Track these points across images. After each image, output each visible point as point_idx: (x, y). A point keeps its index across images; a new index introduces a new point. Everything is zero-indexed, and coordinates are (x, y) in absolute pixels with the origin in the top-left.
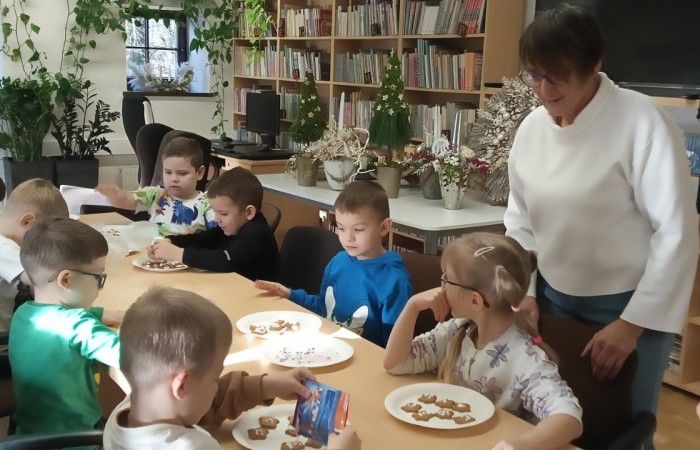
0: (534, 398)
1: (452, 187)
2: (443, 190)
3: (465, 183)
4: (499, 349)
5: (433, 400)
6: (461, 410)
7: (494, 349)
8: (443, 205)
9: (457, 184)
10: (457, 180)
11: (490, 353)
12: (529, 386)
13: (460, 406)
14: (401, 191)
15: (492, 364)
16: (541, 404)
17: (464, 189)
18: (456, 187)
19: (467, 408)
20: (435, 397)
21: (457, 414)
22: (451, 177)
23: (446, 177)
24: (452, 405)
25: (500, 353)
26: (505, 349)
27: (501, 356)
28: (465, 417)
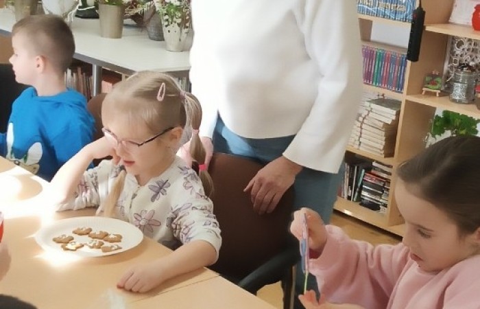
0: (182, 227)
1: (174, 28)
2: (165, 30)
3: (187, 25)
4: (161, 185)
5: (88, 232)
6: (112, 241)
7: (156, 185)
8: (165, 47)
9: (179, 25)
10: (179, 21)
11: (151, 188)
12: (180, 215)
13: (112, 236)
14: (125, 30)
15: (153, 199)
16: (185, 231)
17: (186, 30)
18: (178, 29)
19: (119, 239)
20: (91, 230)
21: (107, 244)
22: (172, 18)
23: (167, 17)
24: (105, 236)
25: (161, 188)
26: (167, 184)
27: (162, 190)
28: (112, 247)
